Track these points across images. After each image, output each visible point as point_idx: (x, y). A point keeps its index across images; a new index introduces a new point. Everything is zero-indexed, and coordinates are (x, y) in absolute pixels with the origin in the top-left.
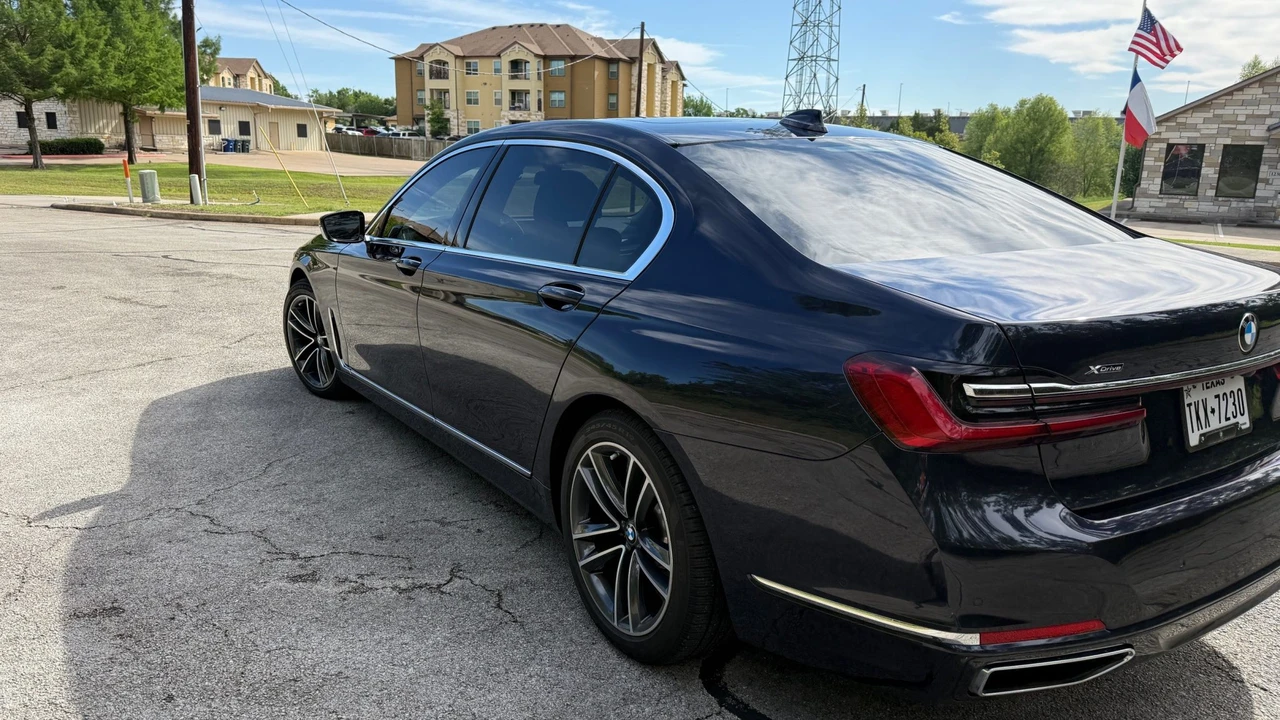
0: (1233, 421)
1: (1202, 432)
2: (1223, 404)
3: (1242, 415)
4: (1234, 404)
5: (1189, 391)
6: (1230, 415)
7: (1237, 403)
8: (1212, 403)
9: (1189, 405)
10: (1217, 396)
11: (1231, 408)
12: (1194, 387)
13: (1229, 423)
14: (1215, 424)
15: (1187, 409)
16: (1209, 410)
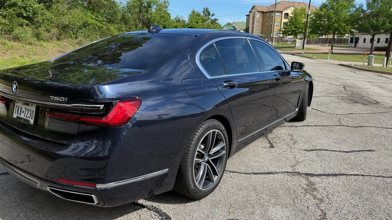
0: (28, 119)
1: (17, 115)
2: (27, 112)
3: (32, 119)
4: (30, 114)
5: (17, 102)
6: (28, 116)
7: (31, 114)
8: (23, 109)
9: (16, 106)
10: (26, 109)
11: (29, 115)
12: (19, 102)
13: (27, 118)
14: (22, 116)
15: (15, 107)
16: (22, 111)
